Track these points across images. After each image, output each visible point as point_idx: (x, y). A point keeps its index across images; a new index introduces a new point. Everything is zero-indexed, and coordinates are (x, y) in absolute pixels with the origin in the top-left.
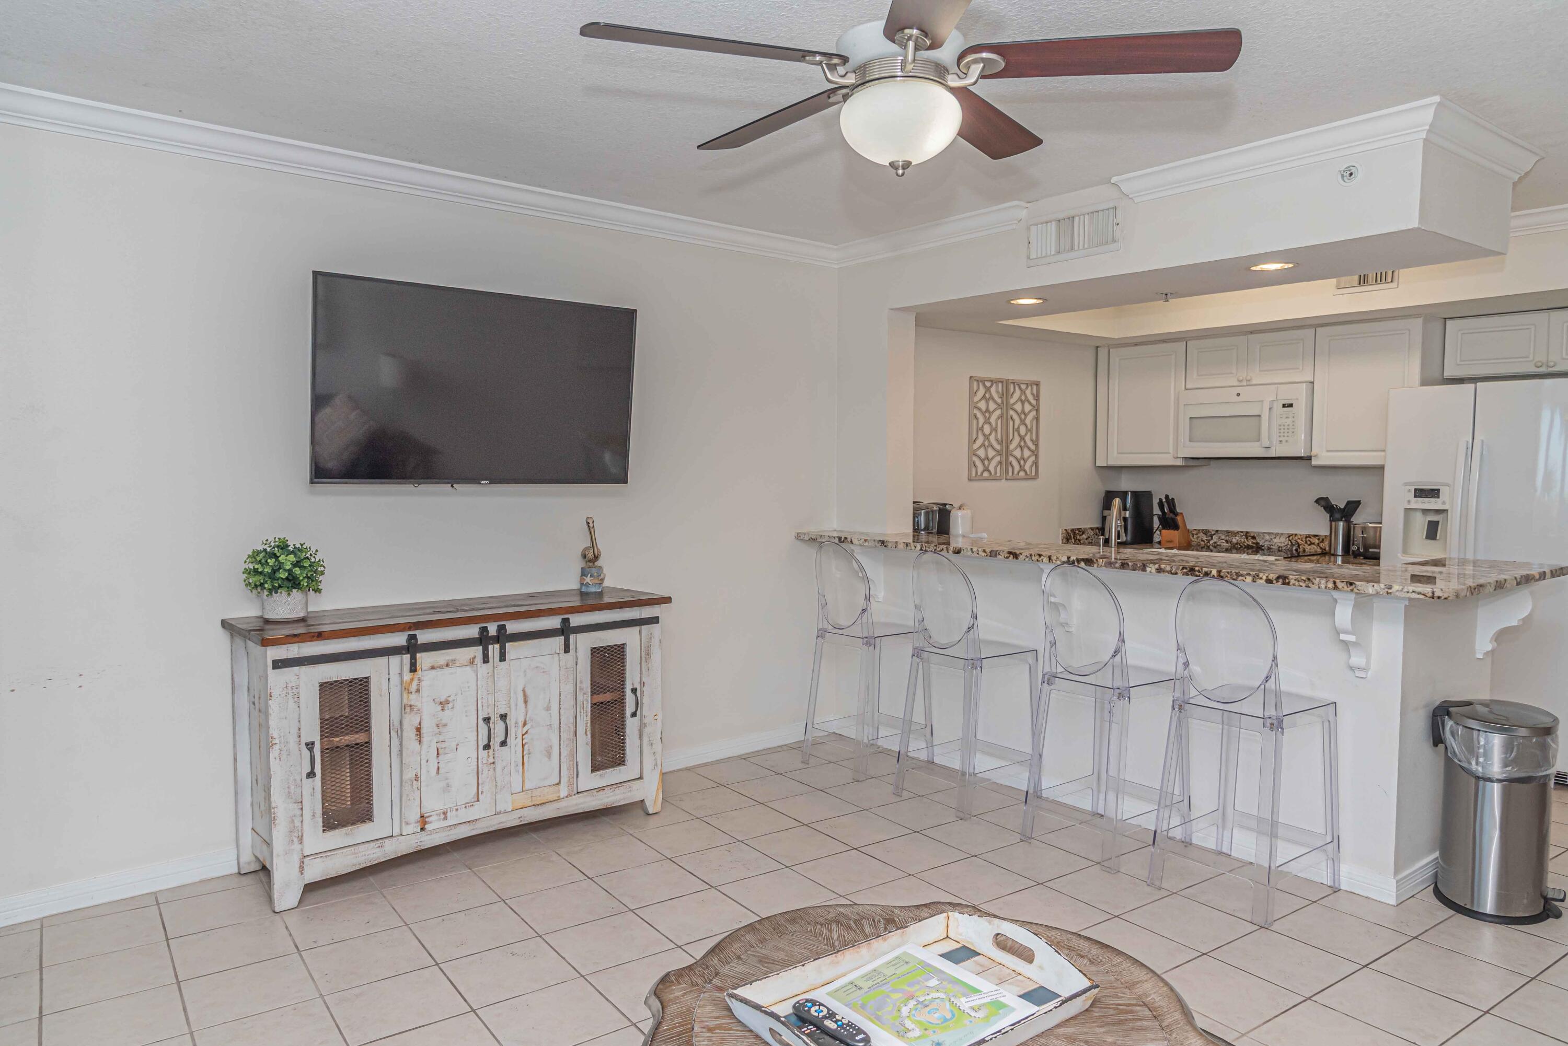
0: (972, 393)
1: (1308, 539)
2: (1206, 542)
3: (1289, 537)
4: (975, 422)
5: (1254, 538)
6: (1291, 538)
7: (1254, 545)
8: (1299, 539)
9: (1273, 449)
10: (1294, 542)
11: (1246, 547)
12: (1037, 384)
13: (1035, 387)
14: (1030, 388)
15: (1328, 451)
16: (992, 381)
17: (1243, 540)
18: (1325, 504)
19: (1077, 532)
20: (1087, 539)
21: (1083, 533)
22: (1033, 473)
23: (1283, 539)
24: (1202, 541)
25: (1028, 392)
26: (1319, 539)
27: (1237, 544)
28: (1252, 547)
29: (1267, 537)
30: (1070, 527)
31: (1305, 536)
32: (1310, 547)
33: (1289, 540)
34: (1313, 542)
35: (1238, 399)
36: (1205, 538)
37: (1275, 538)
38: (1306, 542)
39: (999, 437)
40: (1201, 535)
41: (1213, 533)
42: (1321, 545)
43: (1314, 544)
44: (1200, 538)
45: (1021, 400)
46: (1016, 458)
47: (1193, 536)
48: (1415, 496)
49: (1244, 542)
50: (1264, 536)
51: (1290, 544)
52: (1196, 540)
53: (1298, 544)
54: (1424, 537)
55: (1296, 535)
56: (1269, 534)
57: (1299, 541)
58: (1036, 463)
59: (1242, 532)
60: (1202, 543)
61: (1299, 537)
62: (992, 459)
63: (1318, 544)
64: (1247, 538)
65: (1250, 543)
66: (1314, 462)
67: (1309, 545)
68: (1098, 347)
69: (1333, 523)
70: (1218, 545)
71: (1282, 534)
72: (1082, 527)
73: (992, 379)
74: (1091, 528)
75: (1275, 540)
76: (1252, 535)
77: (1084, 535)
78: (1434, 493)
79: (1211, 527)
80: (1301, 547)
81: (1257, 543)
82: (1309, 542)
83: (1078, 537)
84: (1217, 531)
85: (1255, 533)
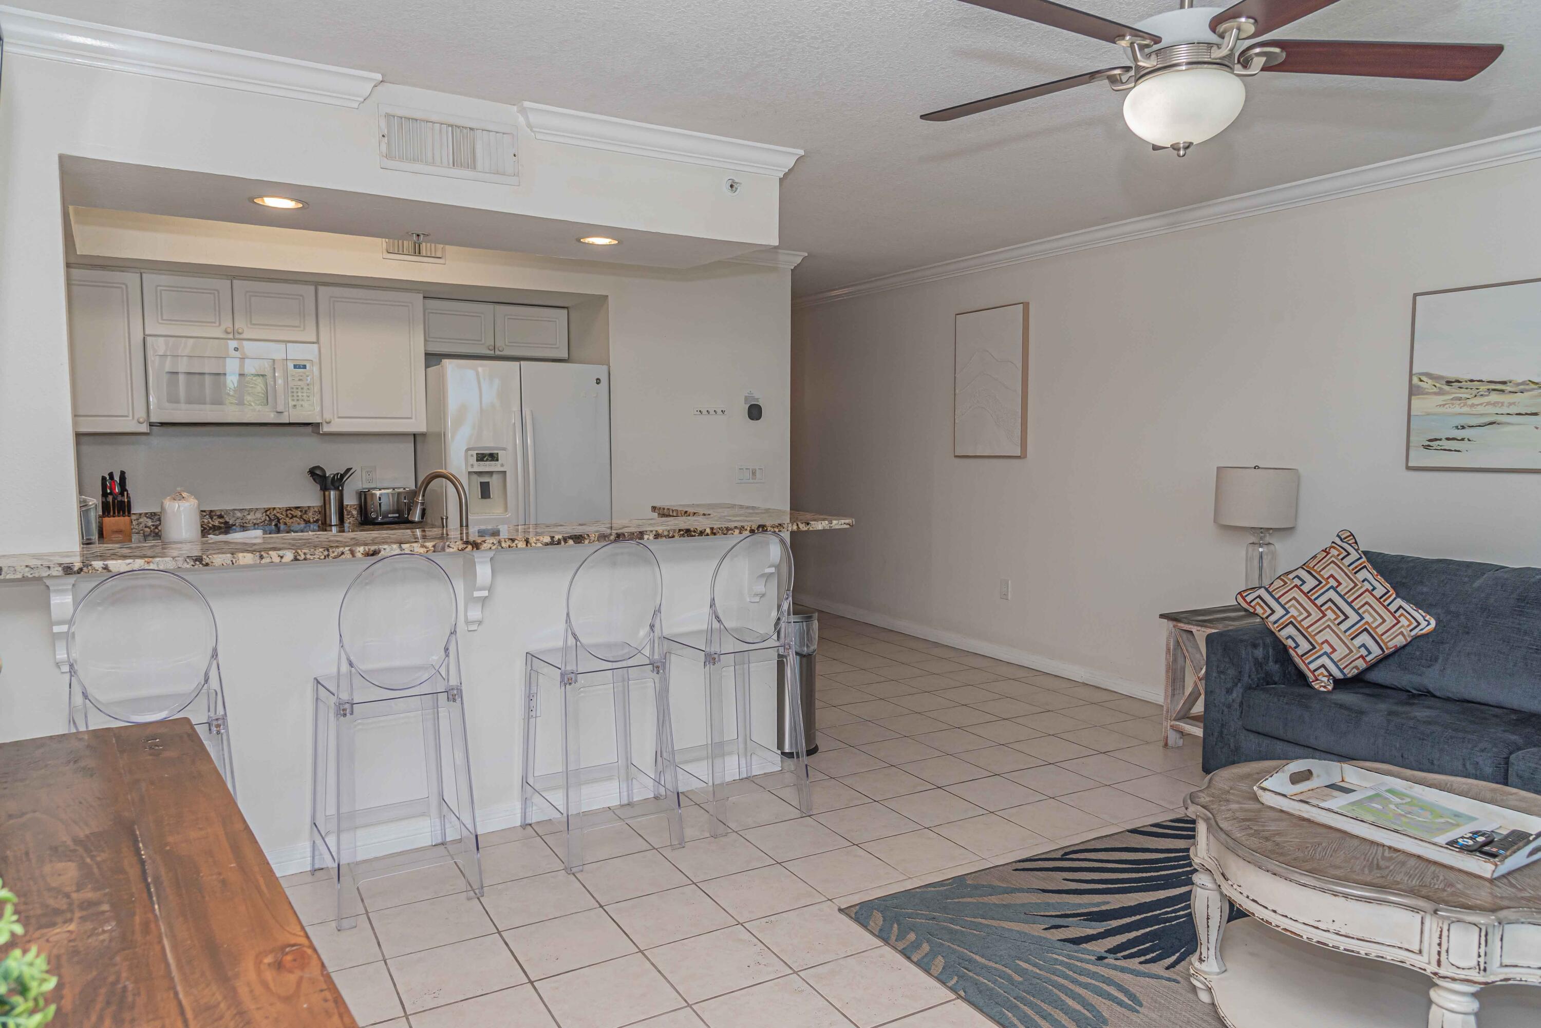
1: (289, 512)
2: (152, 528)
3: (266, 511)
5: (221, 516)
6: (268, 513)
7: (222, 525)
8: (278, 512)
9: (286, 414)
10: (272, 517)
11: (210, 528)
15: (339, 417)
17: (206, 521)
18: (317, 475)
23: (258, 515)
26: (301, 511)
28: (220, 528)
29: (239, 514)
31: (285, 509)
32: (292, 520)
33: (266, 515)
34: (295, 514)
36: (150, 523)
37: (249, 514)
38: (287, 516)
42: (304, 517)
43: (296, 516)
44: (143, 525)
48: (477, 460)
49: (209, 523)
50: (234, 513)
51: (268, 519)
52: (137, 527)
53: (278, 518)
54: (480, 497)
55: (274, 509)
56: (241, 510)
57: (278, 515)
60: (147, 529)
61: (278, 510)
63: (301, 516)
64: (212, 518)
65: (216, 523)
66: (326, 429)
67: (291, 518)
69: (327, 493)
71: (257, 509)
75: (249, 517)
76: (218, 513)
78: (493, 457)
80: (281, 521)
81: (226, 523)
82: (290, 516)
85: (222, 510)
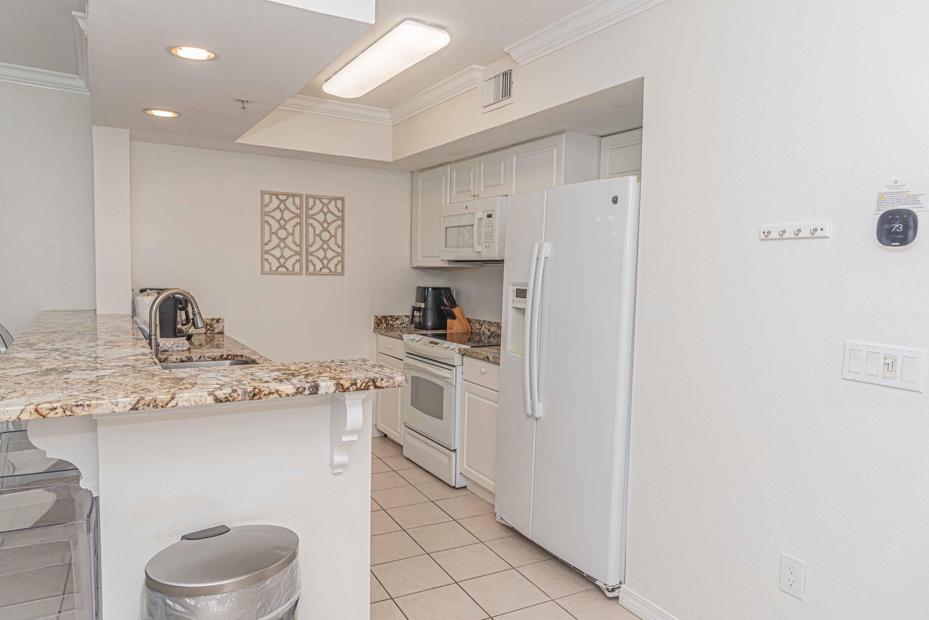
0: (263, 205)
2: (479, 330)
4: (267, 227)
9: (481, 254)
12: (342, 199)
13: (339, 203)
14: (333, 202)
16: (288, 195)
17: (496, 330)
19: (389, 318)
20: (401, 324)
21: (397, 319)
22: (339, 269)
24: (477, 329)
25: (332, 206)
27: (493, 332)
30: (379, 315)
35: (467, 211)
39: (298, 241)
40: (477, 324)
41: (482, 323)
45: (324, 212)
46: (318, 258)
47: (473, 325)
49: (497, 332)
58: (342, 262)
59: (496, 323)
62: (288, 258)
68: (413, 172)
70: (484, 333)
72: (396, 314)
73: (287, 194)
74: (406, 316)
77: (397, 321)
78: (524, 293)
79: (482, 318)
83: (391, 322)
84: (484, 321)
